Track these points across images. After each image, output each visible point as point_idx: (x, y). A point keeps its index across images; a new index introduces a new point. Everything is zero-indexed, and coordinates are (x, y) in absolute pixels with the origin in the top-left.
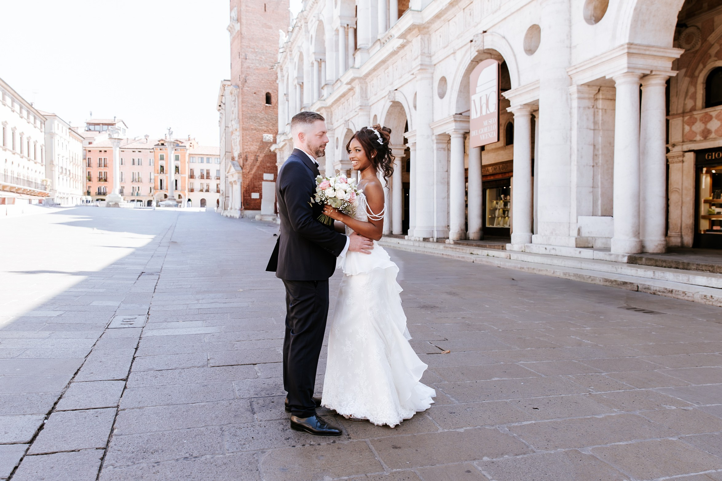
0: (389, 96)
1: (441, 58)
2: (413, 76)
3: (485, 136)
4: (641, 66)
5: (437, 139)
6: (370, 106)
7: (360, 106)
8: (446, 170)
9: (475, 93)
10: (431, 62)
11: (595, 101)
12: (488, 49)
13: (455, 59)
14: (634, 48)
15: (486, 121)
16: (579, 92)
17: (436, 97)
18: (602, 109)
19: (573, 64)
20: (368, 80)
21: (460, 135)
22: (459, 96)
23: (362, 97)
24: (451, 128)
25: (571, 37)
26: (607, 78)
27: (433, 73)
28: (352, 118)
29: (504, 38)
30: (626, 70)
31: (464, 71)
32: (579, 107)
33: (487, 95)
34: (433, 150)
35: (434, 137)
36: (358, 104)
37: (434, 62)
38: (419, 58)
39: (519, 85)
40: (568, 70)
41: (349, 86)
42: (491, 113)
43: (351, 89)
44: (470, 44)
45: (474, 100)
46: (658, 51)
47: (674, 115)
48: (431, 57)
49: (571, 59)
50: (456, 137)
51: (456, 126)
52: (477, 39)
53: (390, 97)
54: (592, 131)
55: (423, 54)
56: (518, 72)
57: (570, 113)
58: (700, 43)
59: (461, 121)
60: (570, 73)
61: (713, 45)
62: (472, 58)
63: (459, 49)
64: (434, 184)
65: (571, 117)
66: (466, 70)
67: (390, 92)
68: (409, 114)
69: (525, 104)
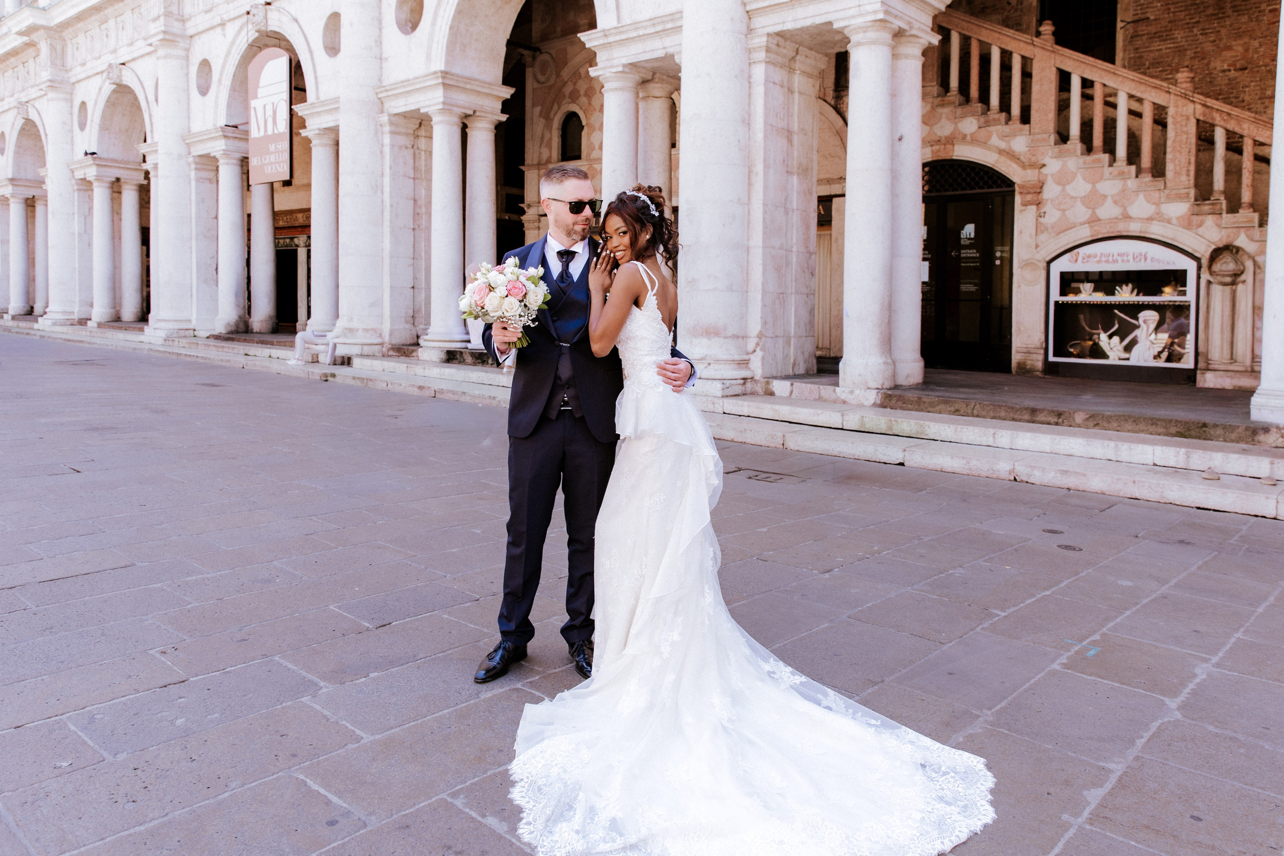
0: (109, 72)
1: (201, 28)
2: (151, 49)
3: (272, 168)
4: (462, 102)
5: (196, 163)
6: (73, 84)
7: (50, 81)
8: (215, 216)
9: (256, 97)
10: (185, 30)
11: (416, 140)
12: (276, 32)
13: (224, 35)
14: (450, 79)
15: (273, 145)
16: (391, 123)
17: (194, 92)
18: (426, 151)
19: (384, 84)
20: (67, 34)
21: (235, 162)
22: (230, 96)
23: (53, 64)
24: (217, 147)
25: (381, 44)
26: (422, 111)
27: (188, 50)
28: (34, 99)
29: (296, 20)
30: (441, 106)
31: (239, 57)
32: (392, 146)
33: (273, 103)
34: (190, 179)
35: (191, 159)
36: (45, 75)
37: (191, 31)
38: (162, 19)
39: (318, 98)
40: (378, 91)
41: (25, 39)
42: (280, 134)
43: (31, 45)
44: (246, 16)
45: (255, 108)
46: (482, 86)
47: (529, 165)
48: (183, 21)
49: (381, 75)
50: (228, 164)
51: (226, 145)
52: (255, 12)
53: (111, 75)
54: (412, 180)
55: (168, 14)
56: (316, 78)
57: (382, 152)
58: (554, 77)
59: (236, 138)
60: (380, 95)
61: (567, 82)
62: (250, 40)
63: (230, 20)
64: (191, 238)
65: (383, 157)
66: (241, 57)
67: (110, 65)
68: (147, 111)
69: (325, 128)
